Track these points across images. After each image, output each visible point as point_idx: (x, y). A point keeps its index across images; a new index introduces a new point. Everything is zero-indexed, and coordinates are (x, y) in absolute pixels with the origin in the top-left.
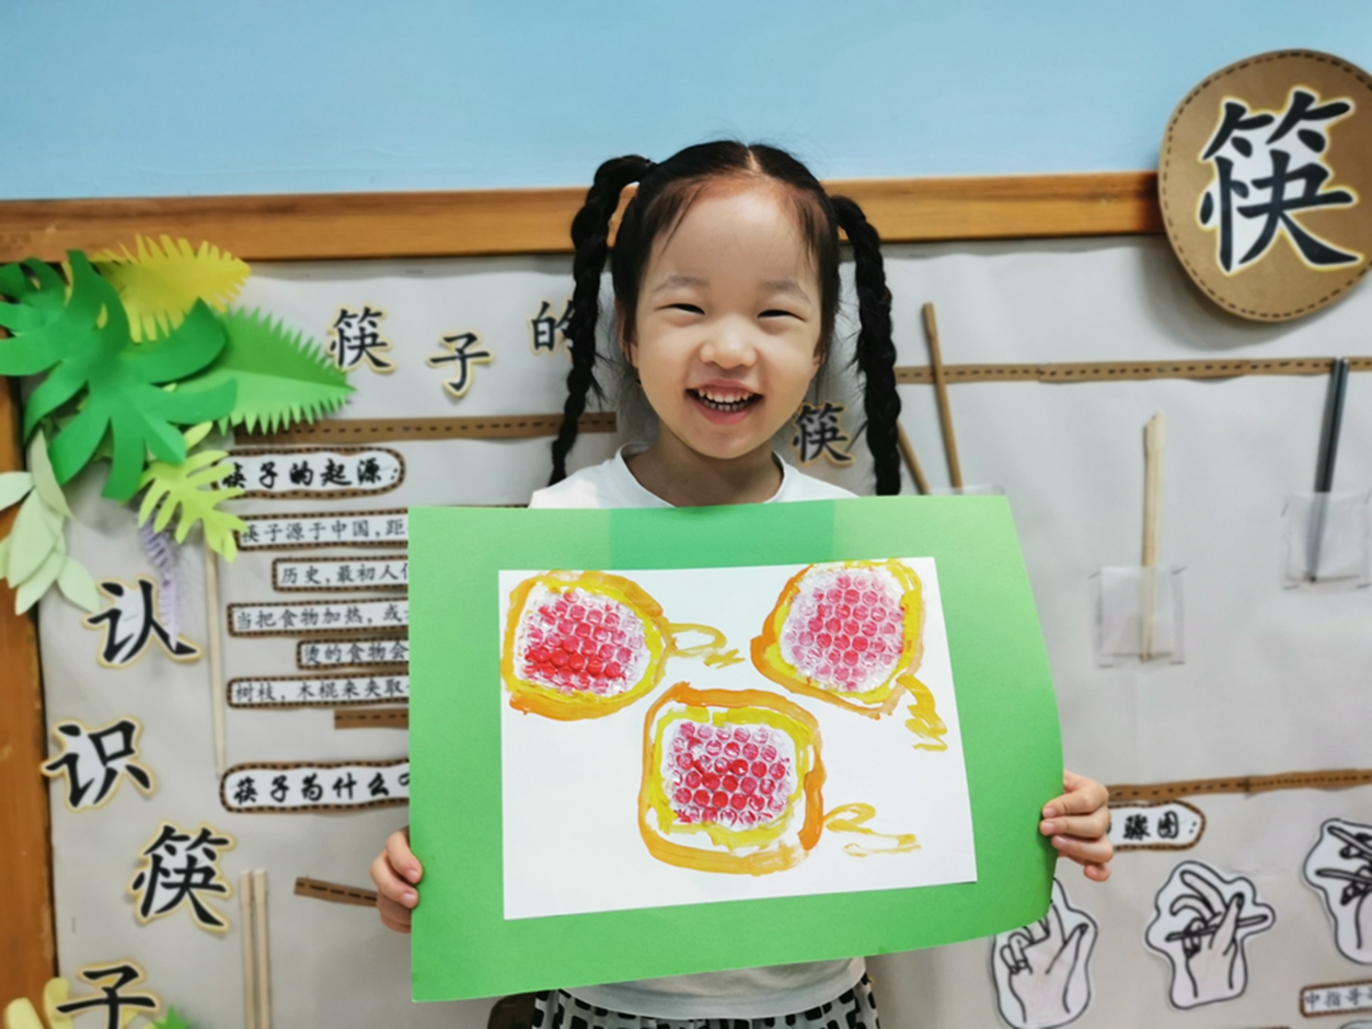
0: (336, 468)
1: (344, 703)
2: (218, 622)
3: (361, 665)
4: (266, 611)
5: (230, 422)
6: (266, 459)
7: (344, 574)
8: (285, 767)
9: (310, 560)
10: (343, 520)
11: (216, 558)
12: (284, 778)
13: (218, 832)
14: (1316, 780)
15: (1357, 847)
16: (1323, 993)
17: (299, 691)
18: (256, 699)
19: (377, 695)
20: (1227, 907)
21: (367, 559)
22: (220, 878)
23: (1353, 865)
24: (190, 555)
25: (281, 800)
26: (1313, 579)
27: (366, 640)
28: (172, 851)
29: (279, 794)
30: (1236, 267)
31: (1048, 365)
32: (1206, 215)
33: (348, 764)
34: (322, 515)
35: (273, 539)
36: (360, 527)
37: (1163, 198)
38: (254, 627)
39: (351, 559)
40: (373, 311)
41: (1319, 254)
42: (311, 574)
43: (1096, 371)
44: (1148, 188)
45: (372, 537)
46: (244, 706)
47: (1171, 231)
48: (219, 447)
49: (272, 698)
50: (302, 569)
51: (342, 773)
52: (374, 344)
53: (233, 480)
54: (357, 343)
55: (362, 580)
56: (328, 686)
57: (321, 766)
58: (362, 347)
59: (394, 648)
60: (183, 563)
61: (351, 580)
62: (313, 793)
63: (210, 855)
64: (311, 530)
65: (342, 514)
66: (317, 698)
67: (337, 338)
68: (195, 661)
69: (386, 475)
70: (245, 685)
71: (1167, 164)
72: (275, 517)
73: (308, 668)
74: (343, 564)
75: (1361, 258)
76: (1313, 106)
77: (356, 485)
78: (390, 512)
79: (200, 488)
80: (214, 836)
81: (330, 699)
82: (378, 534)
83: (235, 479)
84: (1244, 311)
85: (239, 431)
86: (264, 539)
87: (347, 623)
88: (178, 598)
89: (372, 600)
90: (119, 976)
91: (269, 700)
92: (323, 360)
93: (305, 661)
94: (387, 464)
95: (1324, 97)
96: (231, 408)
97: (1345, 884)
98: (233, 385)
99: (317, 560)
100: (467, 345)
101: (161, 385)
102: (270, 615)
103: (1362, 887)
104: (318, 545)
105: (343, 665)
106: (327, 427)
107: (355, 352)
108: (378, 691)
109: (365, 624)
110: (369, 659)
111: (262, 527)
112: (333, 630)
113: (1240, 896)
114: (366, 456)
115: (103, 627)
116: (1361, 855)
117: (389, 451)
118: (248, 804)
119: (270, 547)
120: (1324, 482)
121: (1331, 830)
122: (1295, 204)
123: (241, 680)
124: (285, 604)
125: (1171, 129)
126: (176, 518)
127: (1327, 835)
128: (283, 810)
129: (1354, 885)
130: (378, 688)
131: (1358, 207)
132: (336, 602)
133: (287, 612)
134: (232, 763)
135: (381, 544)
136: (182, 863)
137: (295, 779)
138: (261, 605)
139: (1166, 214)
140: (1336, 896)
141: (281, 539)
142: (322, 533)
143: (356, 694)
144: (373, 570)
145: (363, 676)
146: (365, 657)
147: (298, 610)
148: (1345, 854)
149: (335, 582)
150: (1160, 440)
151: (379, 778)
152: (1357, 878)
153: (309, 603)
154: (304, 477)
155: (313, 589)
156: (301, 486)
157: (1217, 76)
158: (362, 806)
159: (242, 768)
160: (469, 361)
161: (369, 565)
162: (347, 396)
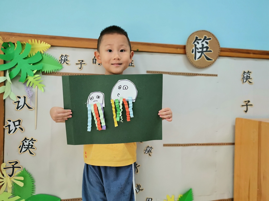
22: (34, 147)
28: (26, 142)
30: (196, 60)
31: (170, 72)
32: (193, 52)
37: (186, 49)
40: (67, 55)
41: (208, 59)
44: (184, 47)
47: (187, 54)
52: (67, 61)
63: (33, 143)
67: (61, 59)
68: (32, 110)
75: (214, 60)
80: (34, 139)
84: (197, 66)
85: (43, 72)
90: (15, 163)
92: (58, 62)
95: (208, 37)
96: (43, 69)
100: (82, 62)
101: (30, 64)
106: (58, 73)
107: (64, 62)
115: (17, 104)
122: (205, 51)
125: (188, 39)
131: (213, 53)
136: (28, 144)
157: (194, 33)
160: (82, 65)
162: (62, 68)
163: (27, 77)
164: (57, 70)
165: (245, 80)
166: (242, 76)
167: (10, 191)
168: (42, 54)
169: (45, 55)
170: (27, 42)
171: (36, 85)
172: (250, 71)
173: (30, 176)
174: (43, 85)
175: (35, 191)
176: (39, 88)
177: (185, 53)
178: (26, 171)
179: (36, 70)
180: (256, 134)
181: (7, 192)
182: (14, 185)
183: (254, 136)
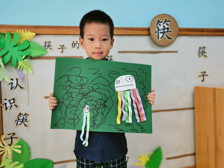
22: (28, 120)
30: (160, 39)
31: (138, 51)
32: (156, 33)
40: (50, 42)
41: (169, 38)
58: (48, 47)
67: (45, 45)
68: (24, 90)
76: (167, 20)
79: (25, 64)
80: (27, 114)
85: (31, 57)
90: (13, 134)
92: (43, 48)
101: (19, 51)
106: (43, 57)
115: (10, 85)
122: (166, 32)
125: (151, 22)
131: (173, 33)
136: (22, 118)
139: (151, 33)
157: (157, 16)
162: (46, 53)
163: (17, 62)
164: (43, 54)
165: (201, 55)
166: (198, 51)
167: (10, 158)
168: (29, 42)
169: (32, 42)
170: (15, 32)
171: (26, 68)
172: (205, 47)
173: (26, 144)
174: (31, 68)
175: (31, 156)
176: (29, 71)
177: (149, 35)
178: (22, 141)
179: (24, 55)
180: (212, 98)
181: (8, 158)
182: (14, 152)
183: (210, 100)
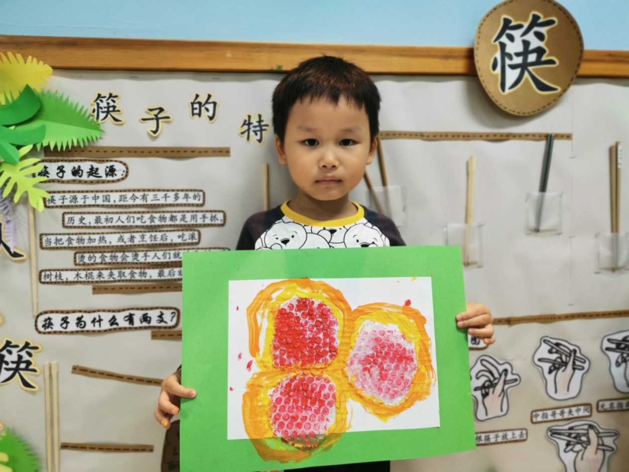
0: (94, 169)
1: (97, 282)
2: (35, 242)
3: (105, 264)
4: (59, 237)
5: (42, 145)
6: (60, 164)
7: (98, 220)
8: (68, 312)
9: (81, 213)
10: (98, 194)
11: (34, 210)
12: (67, 318)
13: (34, 344)
14: (538, 319)
15: (555, 349)
16: (540, 413)
17: (76, 276)
18: (53, 280)
19: (114, 278)
20: (500, 375)
21: (109, 213)
22: (34, 366)
23: (554, 356)
24: (21, 209)
25: (66, 328)
26: (537, 230)
27: (108, 252)
28: (10, 352)
29: (64, 325)
30: (507, 91)
31: (426, 133)
32: (494, 67)
33: (99, 311)
34: (87, 192)
35: (63, 203)
36: (106, 198)
37: (476, 58)
38: (53, 245)
39: (101, 213)
40: (113, 95)
41: (542, 87)
42: (82, 219)
43: (447, 136)
44: (470, 54)
45: (112, 203)
46: (48, 283)
47: (479, 73)
48: (37, 157)
49: (62, 279)
50: (77, 218)
51: (96, 315)
52: (114, 111)
53: (43, 174)
54: (106, 110)
55: (107, 223)
56: (89, 273)
57: (85, 312)
58: (108, 112)
59: (122, 256)
60: (17, 213)
61: (101, 223)
62: (81, 325)
63: (30, 355)
64: (82, 199)
65: (97, 192)
66: (84, 279)
67: (96, 107)
68: (24, 261)
69: (119, 174)
70: (48, 273)
71: (478, 43)
72: (64, 192)
73: (80, 265)
74: (97, 215)
75: (559, 89)
76: (540, 21)
77: (104, 178)
78: (121, 191)
79: (27, 176)
80: (31, 345)
81: (90, 280)
82: (115, 201)
83: (44, 173)
84: (510, 110)
85: (46, 149)
86: (59, 203)
87: (99, 243)
88: (15, 230)
89: (111, 233)
91: (60, 280)
92: (89, 117)
93: (78, 261)
94: (119, 168)
95: (545, 17)
96: (43, 138)
97: (550, 365)
98: (43, 128)
99: (85, 213)
100: (159, 113)
101: (8, 126)
102: (61, 239)
103: (557, 366)
104: (85, 206)
105: (97, 264)
106: (90, 150)
107: (105, 114)
108: (113, 276)
109: (108, 244)
110: (110, 261)
111: (57, 196)
112: (92, 247)
113: (506, 370)
114: (109, 164)
116: (557, 352)
117: (121, 162)
118: (49, 330)
119: (61, 207)
120: (543, 188)
121: (545, 341)
122: (532, 64)
123: (46, 270)
124: (68, 234)
125: (480, 28)
126: (14, 190)
127: (543, 343)
128: (66, 333)
129: (554, 365)
130: (114, 275)
131: (558, 67)
132: (94, 234)
133: (69, 237)
134: (40, 311)
135: (116, 206)
136: (16, 359)
137: (72, 318)
138: (57, 234)
139: (478, 65)
140: (546, 370)
141: (67, 203)
142: (86, 200)
143: (103, 278)
144: (112, 218)
145: (107, 269)
146: (108, 260)
147: (75, 237)
148: (550, 352)
149: (93, 224)
150: (474, 167)
151: (114, 317)
152: (555, 362)
153: (80, 234)
154: (79, 173)
155: (82, 227)
156: (77, 178)
157: (500, 6)
158: (105, 331)
159: (46, 313)
160: (160, 121)
161: (110, 216)
162: (101, 136)
164: (88, 139)
169: (50, 97)
